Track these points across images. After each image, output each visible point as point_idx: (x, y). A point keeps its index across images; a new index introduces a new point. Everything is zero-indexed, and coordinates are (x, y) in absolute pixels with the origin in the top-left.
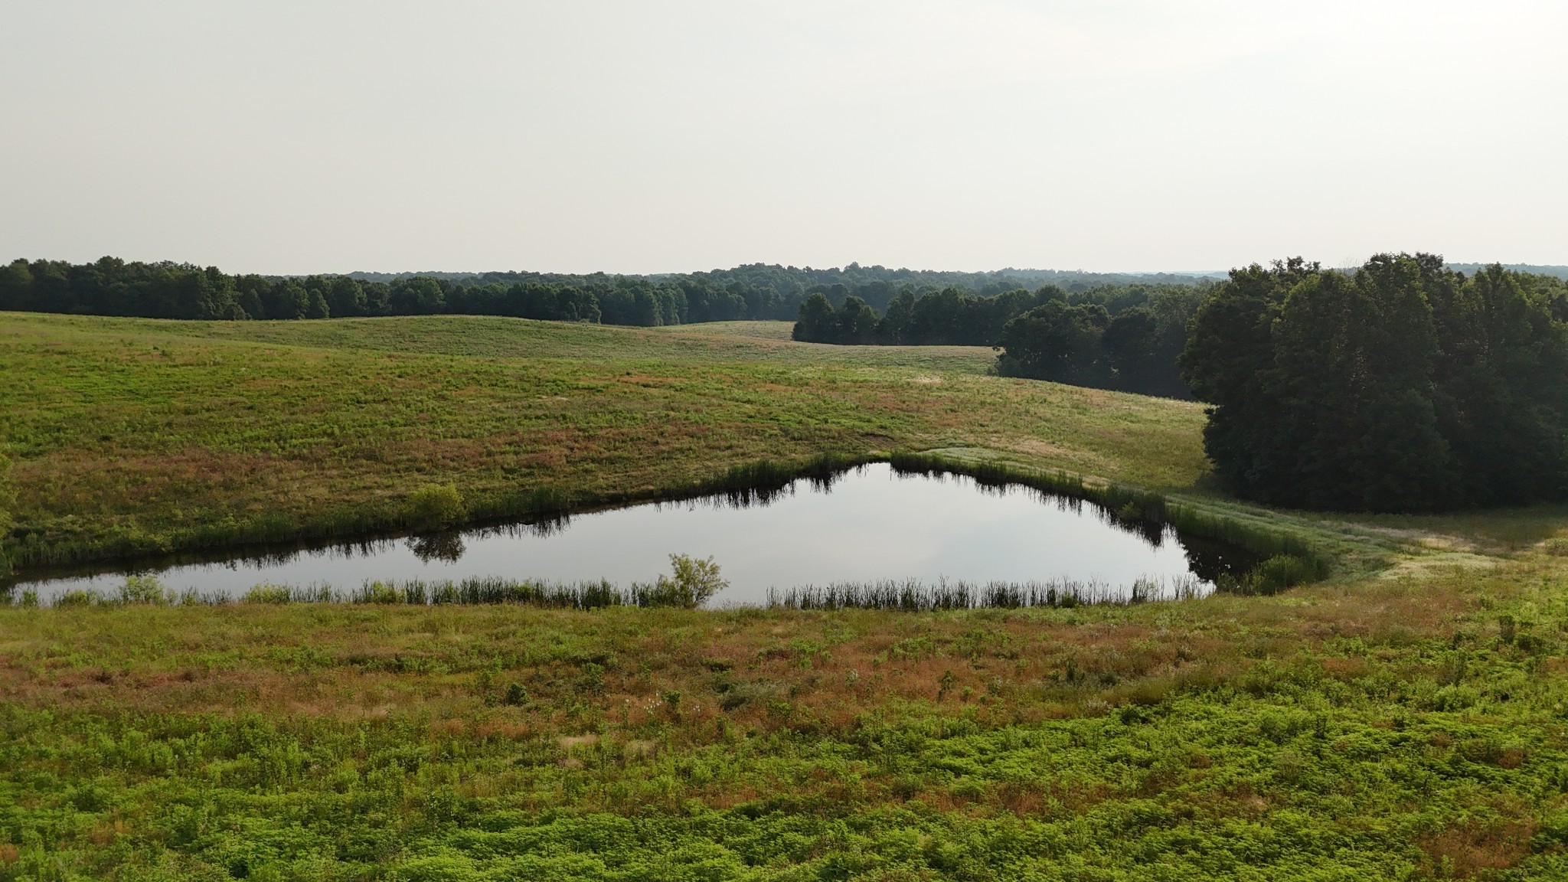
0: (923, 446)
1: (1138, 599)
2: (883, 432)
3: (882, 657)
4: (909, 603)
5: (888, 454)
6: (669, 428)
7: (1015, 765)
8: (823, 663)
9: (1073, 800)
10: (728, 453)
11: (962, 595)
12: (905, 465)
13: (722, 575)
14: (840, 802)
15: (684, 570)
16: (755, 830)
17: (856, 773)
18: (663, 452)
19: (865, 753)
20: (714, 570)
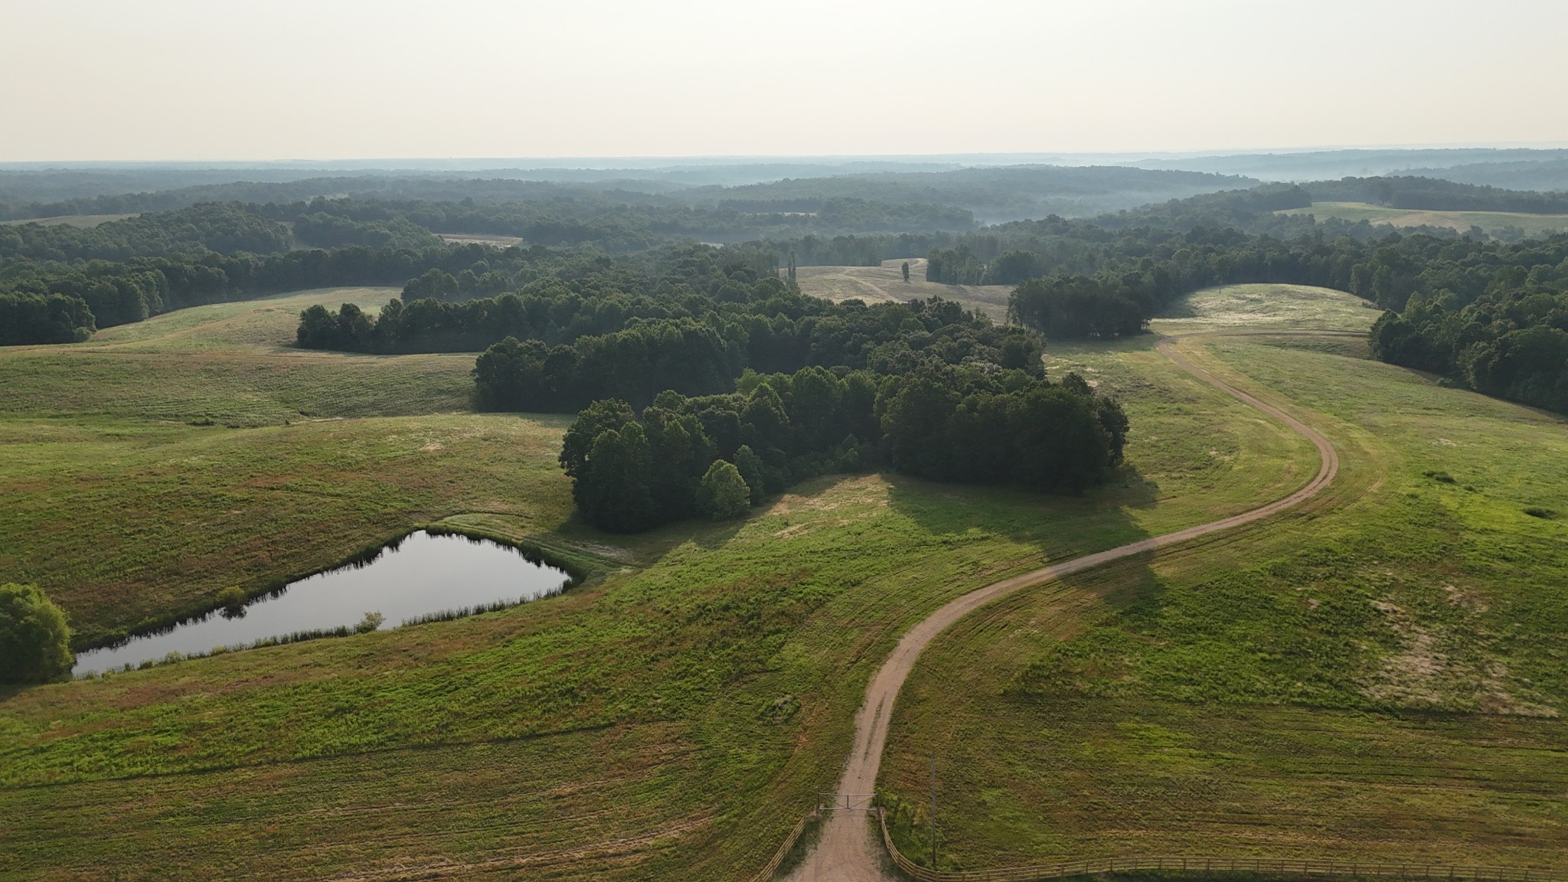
0: (440, 515)
1: (522, 602)
2: (418, 509)
3: (447, 640)
4: (449, 618)
5: (423, 525)
6: (310, 529)
7: (479, 661)
8: (432, 645)
9: (489, 665)
10: (346, 540)
11: (466, 611)
12: (433, 532)
13: (383, 616)
14: (448, 673)
15: (369, 617)
16: (434, 680)
17: (449, 668)
18: (314, 545)
19: (450, 664)
20: (379, 614)
